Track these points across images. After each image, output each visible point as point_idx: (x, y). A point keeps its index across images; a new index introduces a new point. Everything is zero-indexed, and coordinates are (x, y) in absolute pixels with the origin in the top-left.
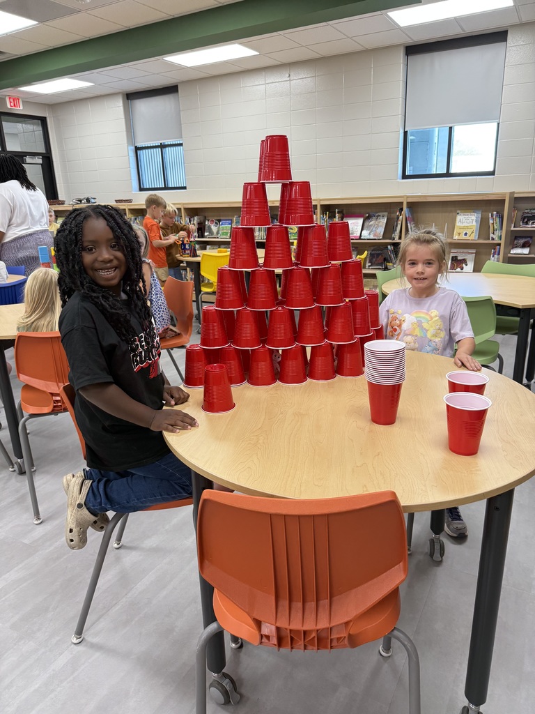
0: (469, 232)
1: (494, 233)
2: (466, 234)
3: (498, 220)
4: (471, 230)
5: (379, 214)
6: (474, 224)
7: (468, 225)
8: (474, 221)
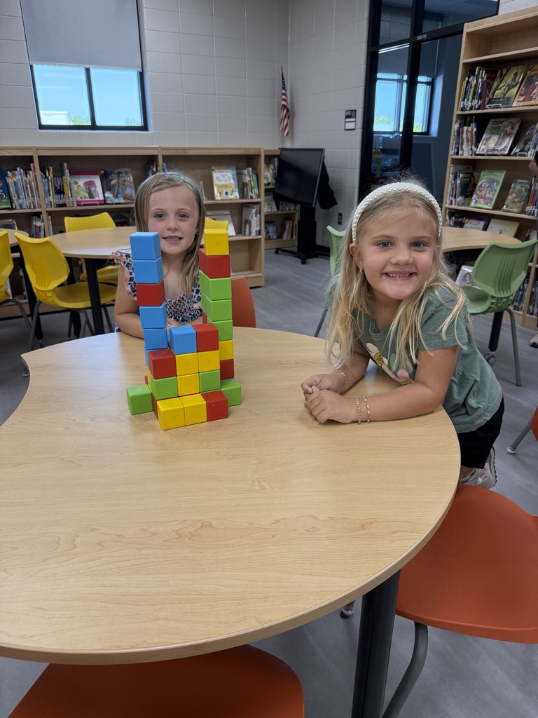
0: (229, 191)
1: (252, 192)
2: (227, 193)
3: (254, 177)
4: (231, 189)
5: (120, 170)
6: (232, 182)
7: (225, 183)
8: (231, 179)
